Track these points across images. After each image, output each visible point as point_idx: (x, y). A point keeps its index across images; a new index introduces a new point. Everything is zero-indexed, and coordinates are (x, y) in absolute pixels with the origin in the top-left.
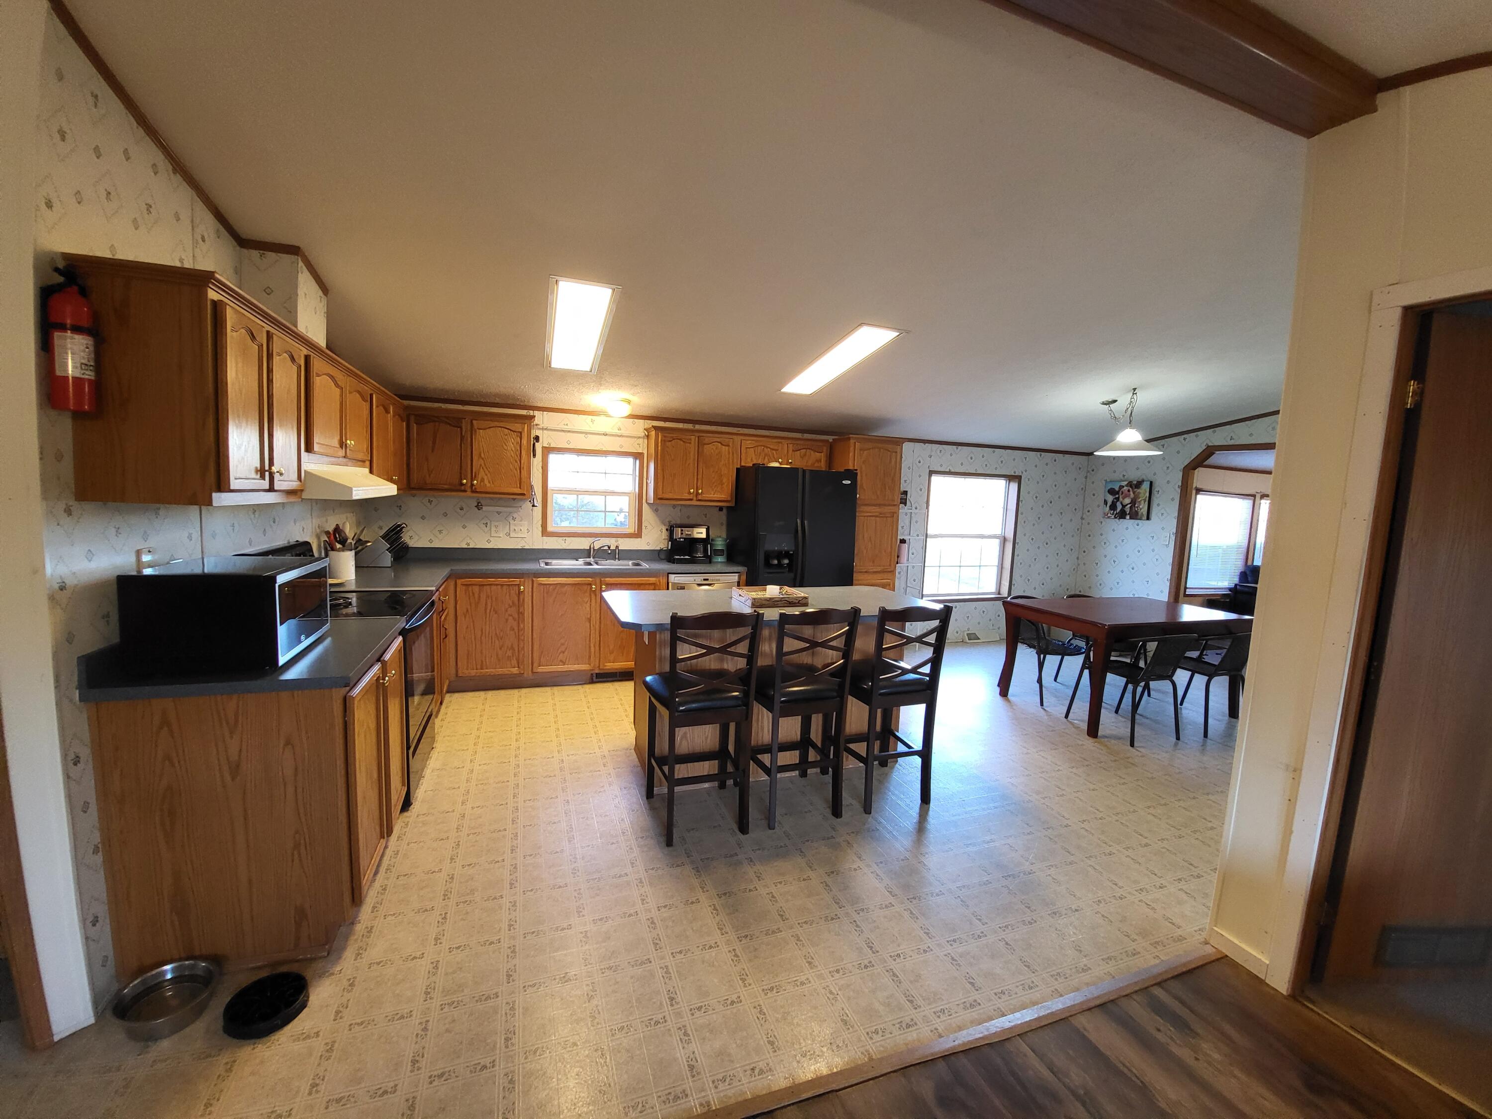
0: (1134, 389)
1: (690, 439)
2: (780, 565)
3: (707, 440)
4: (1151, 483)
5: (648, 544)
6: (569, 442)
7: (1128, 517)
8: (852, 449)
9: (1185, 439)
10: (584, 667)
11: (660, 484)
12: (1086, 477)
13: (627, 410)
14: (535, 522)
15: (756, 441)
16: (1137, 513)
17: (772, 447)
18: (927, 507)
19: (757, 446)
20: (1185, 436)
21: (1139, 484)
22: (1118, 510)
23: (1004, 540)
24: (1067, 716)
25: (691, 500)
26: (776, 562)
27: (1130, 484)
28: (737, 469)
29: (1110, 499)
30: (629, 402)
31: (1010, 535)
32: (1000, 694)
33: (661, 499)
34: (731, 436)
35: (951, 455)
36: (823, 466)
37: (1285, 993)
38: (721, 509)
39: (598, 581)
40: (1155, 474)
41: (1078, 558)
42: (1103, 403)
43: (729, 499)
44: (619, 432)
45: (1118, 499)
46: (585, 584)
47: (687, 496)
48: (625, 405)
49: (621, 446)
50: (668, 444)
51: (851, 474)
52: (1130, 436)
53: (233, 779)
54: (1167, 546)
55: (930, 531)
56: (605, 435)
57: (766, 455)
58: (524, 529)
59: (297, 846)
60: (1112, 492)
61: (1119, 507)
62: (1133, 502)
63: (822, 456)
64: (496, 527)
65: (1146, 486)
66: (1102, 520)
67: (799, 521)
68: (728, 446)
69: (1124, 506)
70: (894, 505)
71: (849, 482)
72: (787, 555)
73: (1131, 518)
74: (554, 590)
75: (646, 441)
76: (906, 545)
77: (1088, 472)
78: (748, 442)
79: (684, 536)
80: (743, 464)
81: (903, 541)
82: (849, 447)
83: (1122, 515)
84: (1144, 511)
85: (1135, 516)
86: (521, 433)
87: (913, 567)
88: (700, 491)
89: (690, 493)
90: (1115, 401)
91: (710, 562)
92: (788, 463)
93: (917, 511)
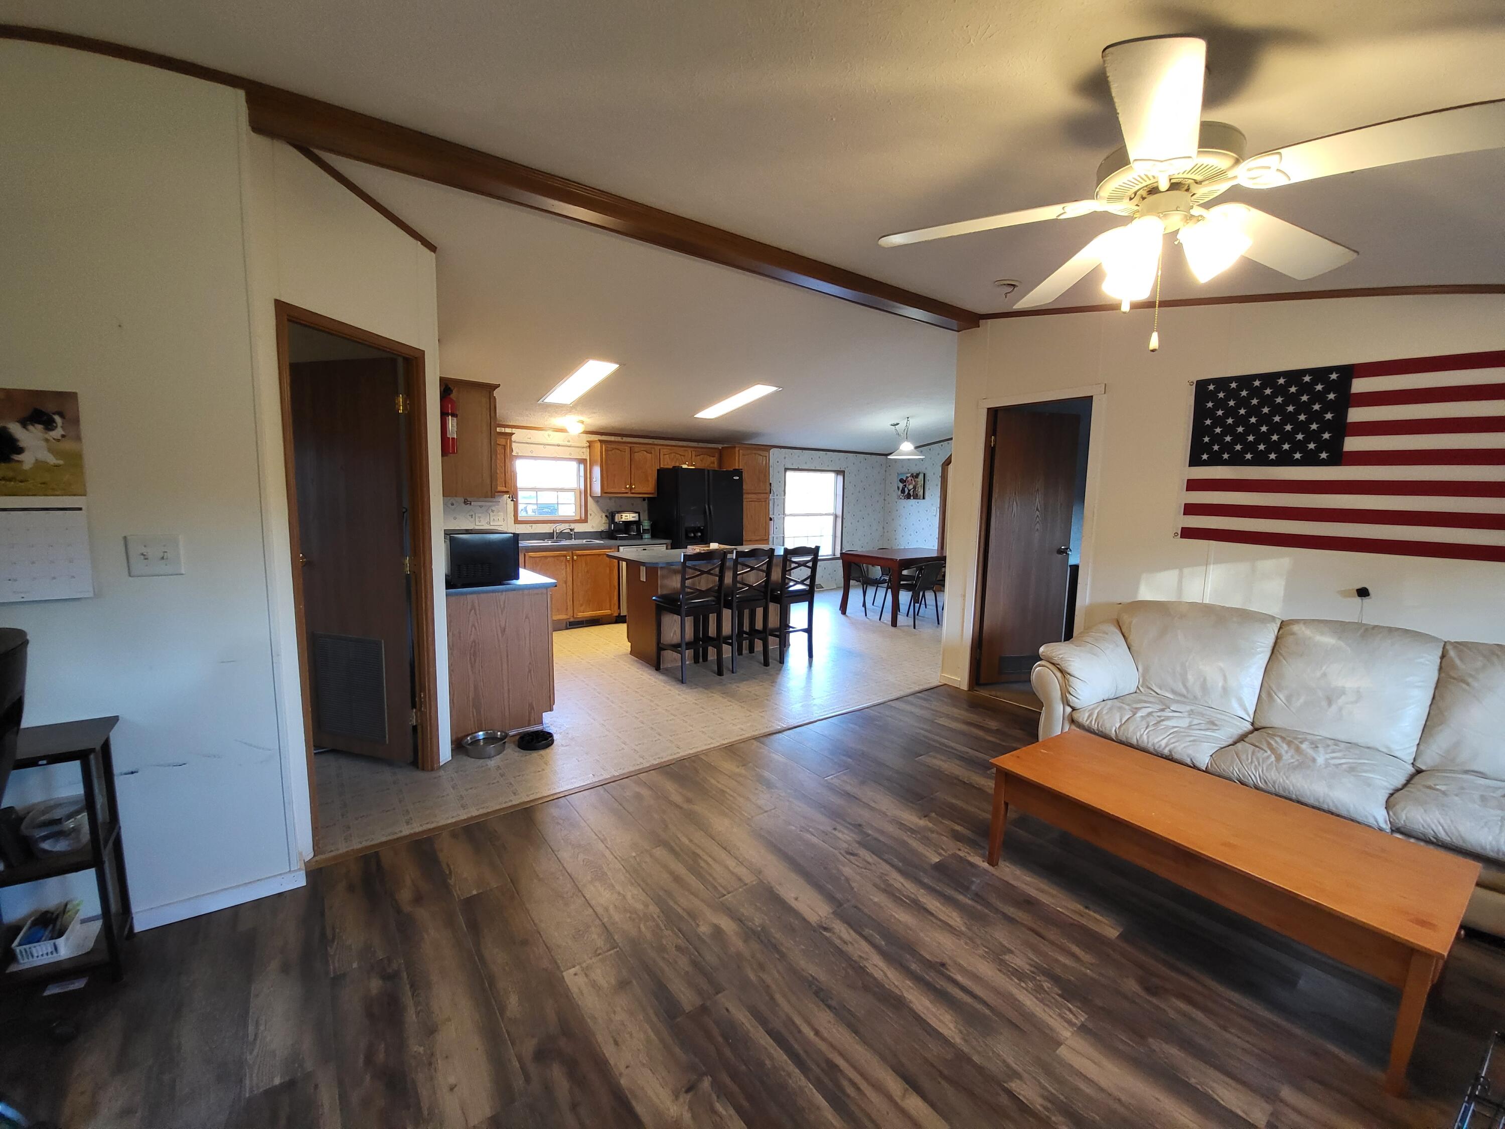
0: (908, 418)
1: (625, 449)
2: (695, 536)
3: (636, 450)
4: (924, 474)
5: (593, 527)
6: (532, 452)
7: (912, 498)
8: (737, 455)
9: (942, 445)
10: (563, 617)
11: (605, 483)
12: (886, 471)
13: (581, 428)
14: (508, 513)
15: (670, 449)
16: (917, 495)
17: (681, 453)
18: (785, 495)
19: (671, 453)
20: (942, 443)
21: (917, 476)
22: (906, 493)
23: (836, 517)
24: (880, 619)
25: (627, 493)
26: (692, 535)
27: (912, 476)
28: (658, 470)
29: (901, 485)
30: (582, 422)
31: (839, 513)
32: (842, 613)
33: (606, 493)
34: (653, 446)
35: (799, 457)
36: (715, 466)
37: (966, 689)
38: (644, 499)
39: (571, 554)
40: (926, 469)
41: (883, 528)
42: (892, 425)
43: (653, 492)
44: (569, 444)
45: (905, 486)
46: (562, 556)
47: (623, 490)
48: (580, 424)
49: (570, 454)
50: (610, 452)
51: (739, 472)
52: (907, 448)
53: (502, 636)
54: (935, 516)
55: (787, 512)
56: (559, 445)
57: (677, 459)
58: (501, 518)
59: (530, 671)
60: (901, 481)
61: (907, 492)
62: (915, 488)
63: (715, 459)
64: (479, 517)
65: (921, 476)
66: (897, 500)
67: (707, 507)
68: (651, 453)
69: (909, 491)
70: (766, 493)
71: (738, 478)
72: (701, 531)
73: (914, 499)
74: (540, 561)
75: (588, 450)
76: (772, 522)
77: (887, 467)
78: (665, 450)
79: (623, 520)
80: (662, 466)
81: (771, 519)
82: (735, 453)
83: (908, 497)
84: (921, 493)
85: (916, 497)
86: (505, 446)
87: (777, 538)
88: (633, 487)
89: (626, 488)
90: (898, 424)
91: (642, 538)
92: (694, 465)
93: (777, 497)
